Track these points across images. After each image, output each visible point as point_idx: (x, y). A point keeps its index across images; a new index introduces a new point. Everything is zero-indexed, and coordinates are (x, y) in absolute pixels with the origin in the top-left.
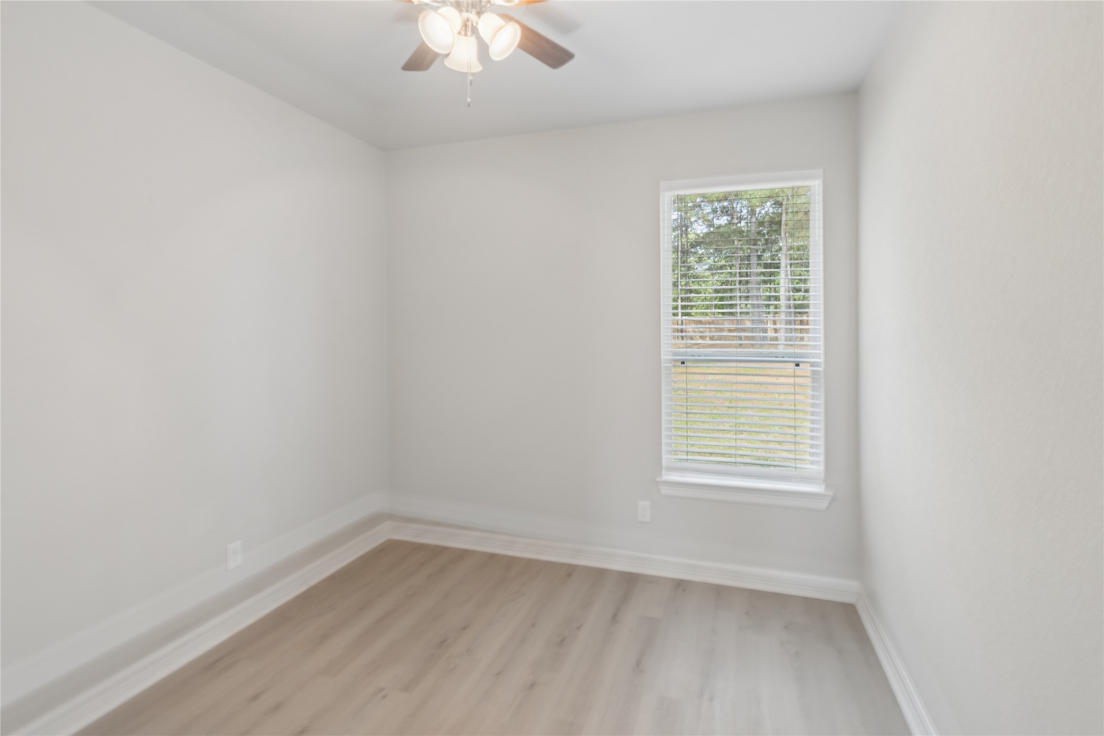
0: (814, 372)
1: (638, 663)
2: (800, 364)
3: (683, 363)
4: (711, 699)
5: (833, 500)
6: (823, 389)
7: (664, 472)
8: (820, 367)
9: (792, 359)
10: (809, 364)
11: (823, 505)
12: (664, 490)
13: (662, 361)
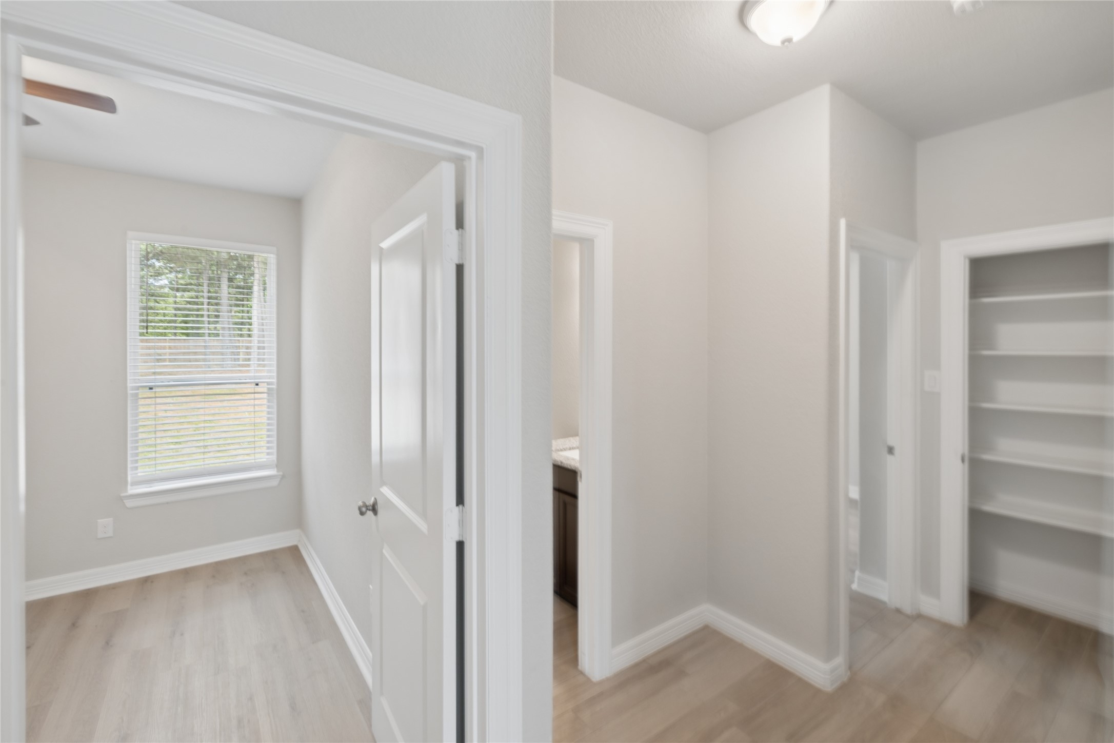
0: (269, 389)
1: (107, 643)
2: (259, 384)
3: (151, 389)
4: (182, 634)
5: (283, 477)
6: (275, 401)
7: (129, 487)
8: (274, 385)
9: (253, 381)
10: (266, 384)
11: (275, 483)
12: (129, 504)
13: (129, 389)
